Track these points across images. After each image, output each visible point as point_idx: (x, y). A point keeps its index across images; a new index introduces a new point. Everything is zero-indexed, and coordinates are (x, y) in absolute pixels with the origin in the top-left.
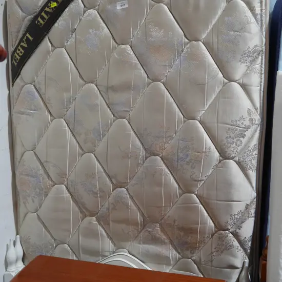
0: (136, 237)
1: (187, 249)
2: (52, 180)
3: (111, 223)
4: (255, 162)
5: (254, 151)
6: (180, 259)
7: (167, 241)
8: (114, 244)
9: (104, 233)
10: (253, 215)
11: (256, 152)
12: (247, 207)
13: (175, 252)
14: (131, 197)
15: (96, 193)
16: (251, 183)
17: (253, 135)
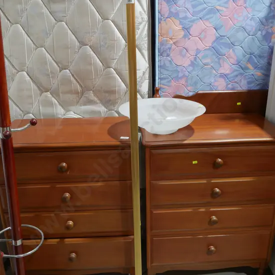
0: (78, 102)
1: (111, 105)
2: (16, 69)
3: (61, 95)
4: (146, 45)
5: (145, 38)
6: (107, 112)
7: (98, 101)
8: (64, 109)
9: (56, 102)
10: (147, 78)
11: (147, 39)
12: (144, 73)
13: (103, 108)
14: (73, 75)
15: (49, 75)
16: (145, 58)
17: (144, 28)
